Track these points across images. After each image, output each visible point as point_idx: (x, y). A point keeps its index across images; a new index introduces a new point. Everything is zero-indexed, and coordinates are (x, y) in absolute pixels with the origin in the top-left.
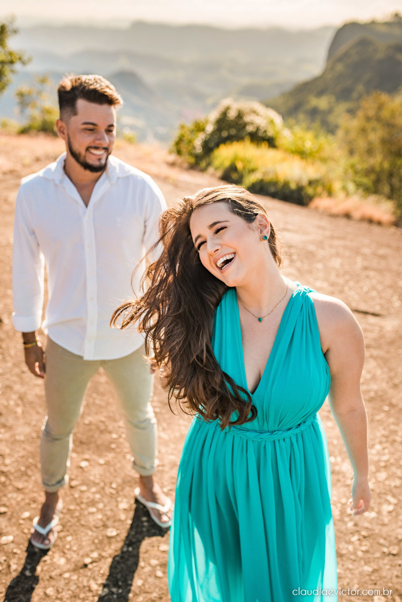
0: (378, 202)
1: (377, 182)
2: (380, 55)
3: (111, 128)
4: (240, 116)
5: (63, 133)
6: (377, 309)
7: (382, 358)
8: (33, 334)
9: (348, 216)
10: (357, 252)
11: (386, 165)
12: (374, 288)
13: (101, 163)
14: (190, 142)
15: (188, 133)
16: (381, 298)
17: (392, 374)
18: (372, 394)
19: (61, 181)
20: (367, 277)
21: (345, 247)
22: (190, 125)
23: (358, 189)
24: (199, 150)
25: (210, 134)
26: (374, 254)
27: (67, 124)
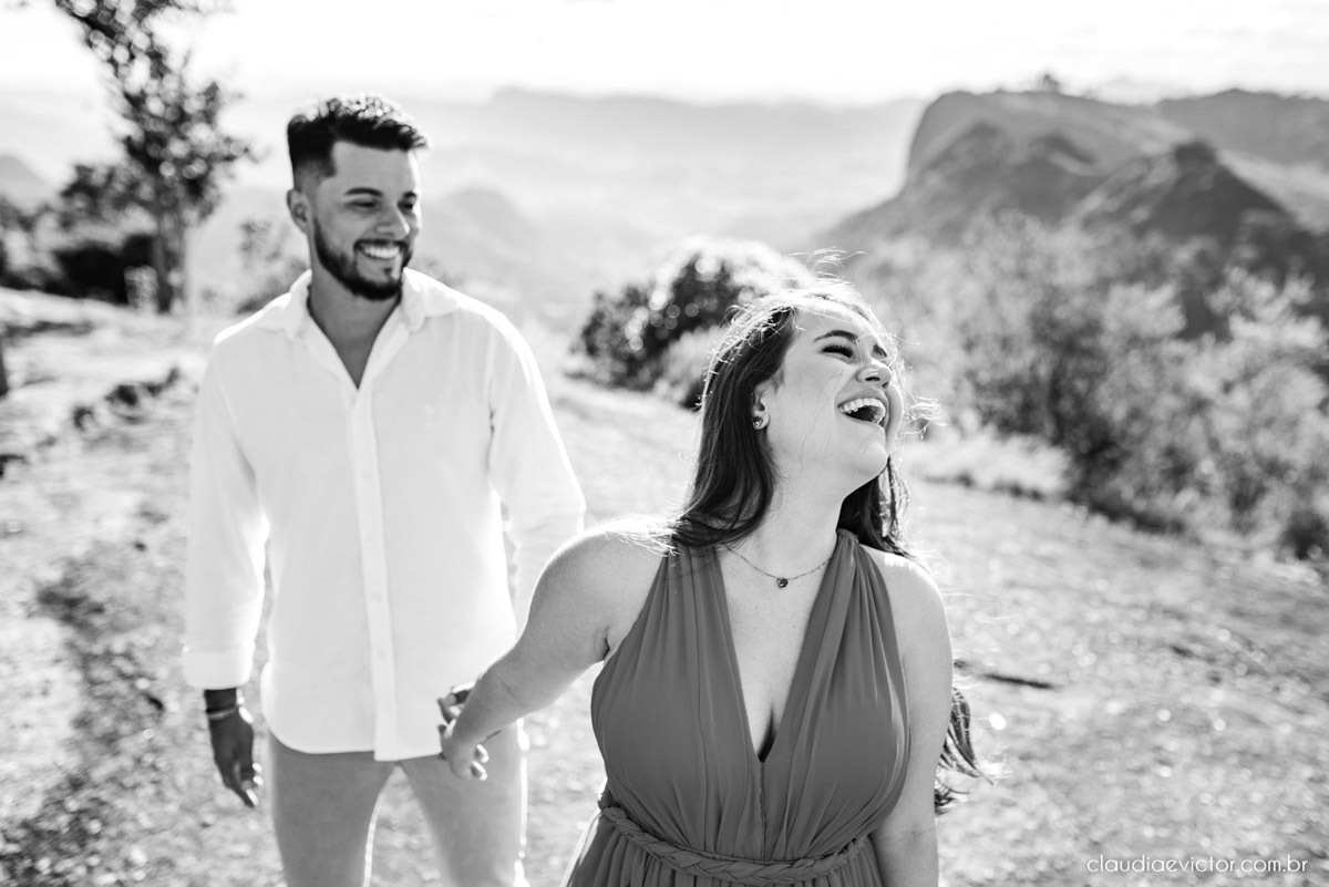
0: (1031, 450)
1: (1027, 407)
2: (1019, 156)
3: (412, 200)
4: (724, 274)
5: (304, 219)
6: (1041, 673)
7: (1060, 783)
8: (232, 692)
9: (966, 481)
10: (991, 550)
11: (1044, 371)
12: (1032, 626)
13: (391, 278)
14: (616, 328)
15: (611, 309)
16: (1049, 647)
17: (1086, 819)
18: (1042, 866)
19: (301, 334)
20: (1016, 602)
21: (963, 540)
22: (616, 292)
23: (984, 423)
24: (636, 346)
25: (660, 312)
26: (1030, 555)
27: (312, 197)
